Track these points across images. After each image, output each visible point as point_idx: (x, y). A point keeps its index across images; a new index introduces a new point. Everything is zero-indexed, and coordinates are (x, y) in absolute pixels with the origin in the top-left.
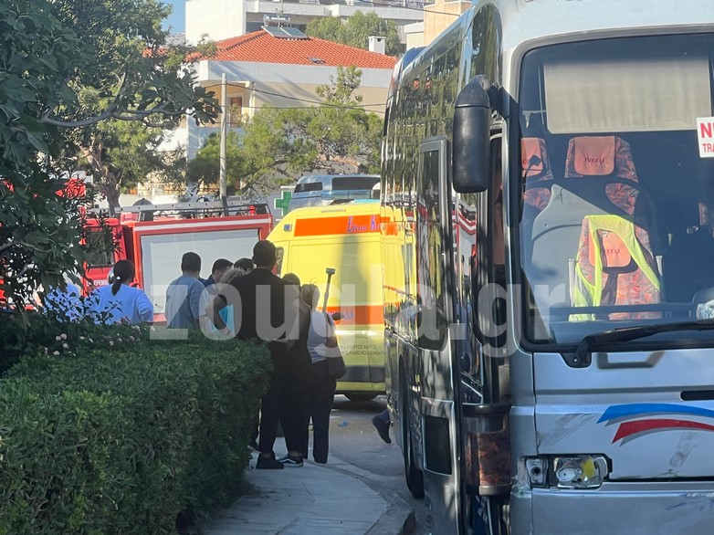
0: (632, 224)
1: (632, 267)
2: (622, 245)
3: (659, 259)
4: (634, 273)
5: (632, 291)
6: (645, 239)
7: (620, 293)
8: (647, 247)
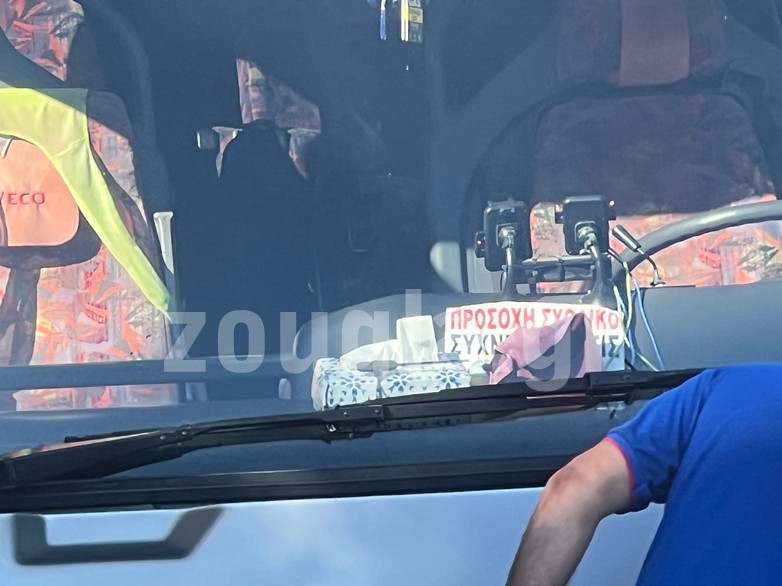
0: (83, 118)
1: (84, 245)
2: (54, 180)
3: (163, 221)
4: (87, 265)
5: (83, 318)
6: (123, 160)
7: (45, 324)
8: (127, 185)
